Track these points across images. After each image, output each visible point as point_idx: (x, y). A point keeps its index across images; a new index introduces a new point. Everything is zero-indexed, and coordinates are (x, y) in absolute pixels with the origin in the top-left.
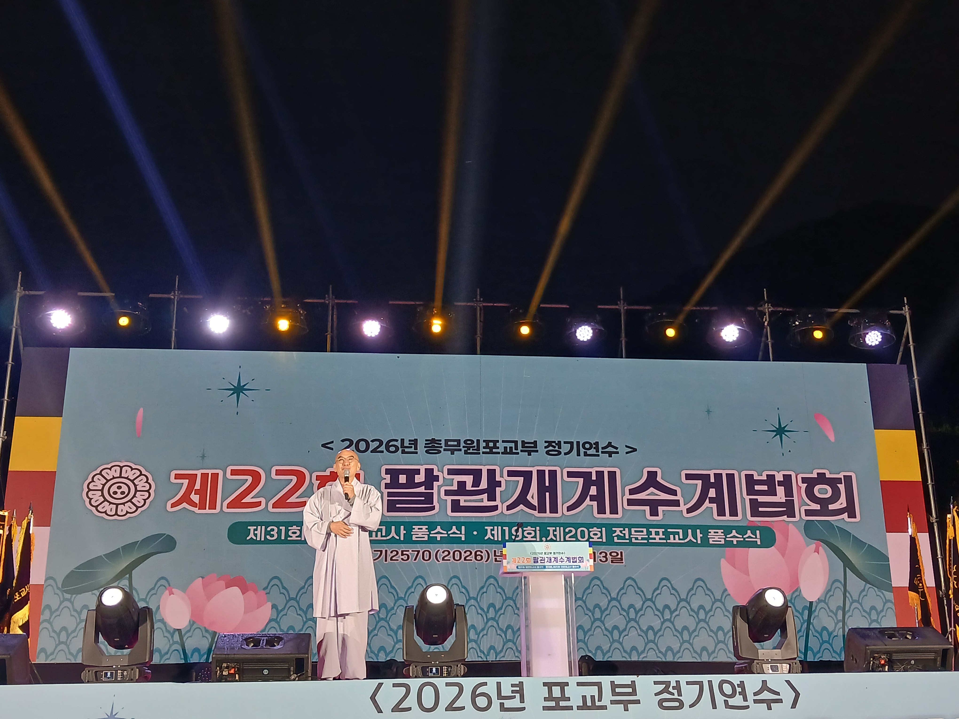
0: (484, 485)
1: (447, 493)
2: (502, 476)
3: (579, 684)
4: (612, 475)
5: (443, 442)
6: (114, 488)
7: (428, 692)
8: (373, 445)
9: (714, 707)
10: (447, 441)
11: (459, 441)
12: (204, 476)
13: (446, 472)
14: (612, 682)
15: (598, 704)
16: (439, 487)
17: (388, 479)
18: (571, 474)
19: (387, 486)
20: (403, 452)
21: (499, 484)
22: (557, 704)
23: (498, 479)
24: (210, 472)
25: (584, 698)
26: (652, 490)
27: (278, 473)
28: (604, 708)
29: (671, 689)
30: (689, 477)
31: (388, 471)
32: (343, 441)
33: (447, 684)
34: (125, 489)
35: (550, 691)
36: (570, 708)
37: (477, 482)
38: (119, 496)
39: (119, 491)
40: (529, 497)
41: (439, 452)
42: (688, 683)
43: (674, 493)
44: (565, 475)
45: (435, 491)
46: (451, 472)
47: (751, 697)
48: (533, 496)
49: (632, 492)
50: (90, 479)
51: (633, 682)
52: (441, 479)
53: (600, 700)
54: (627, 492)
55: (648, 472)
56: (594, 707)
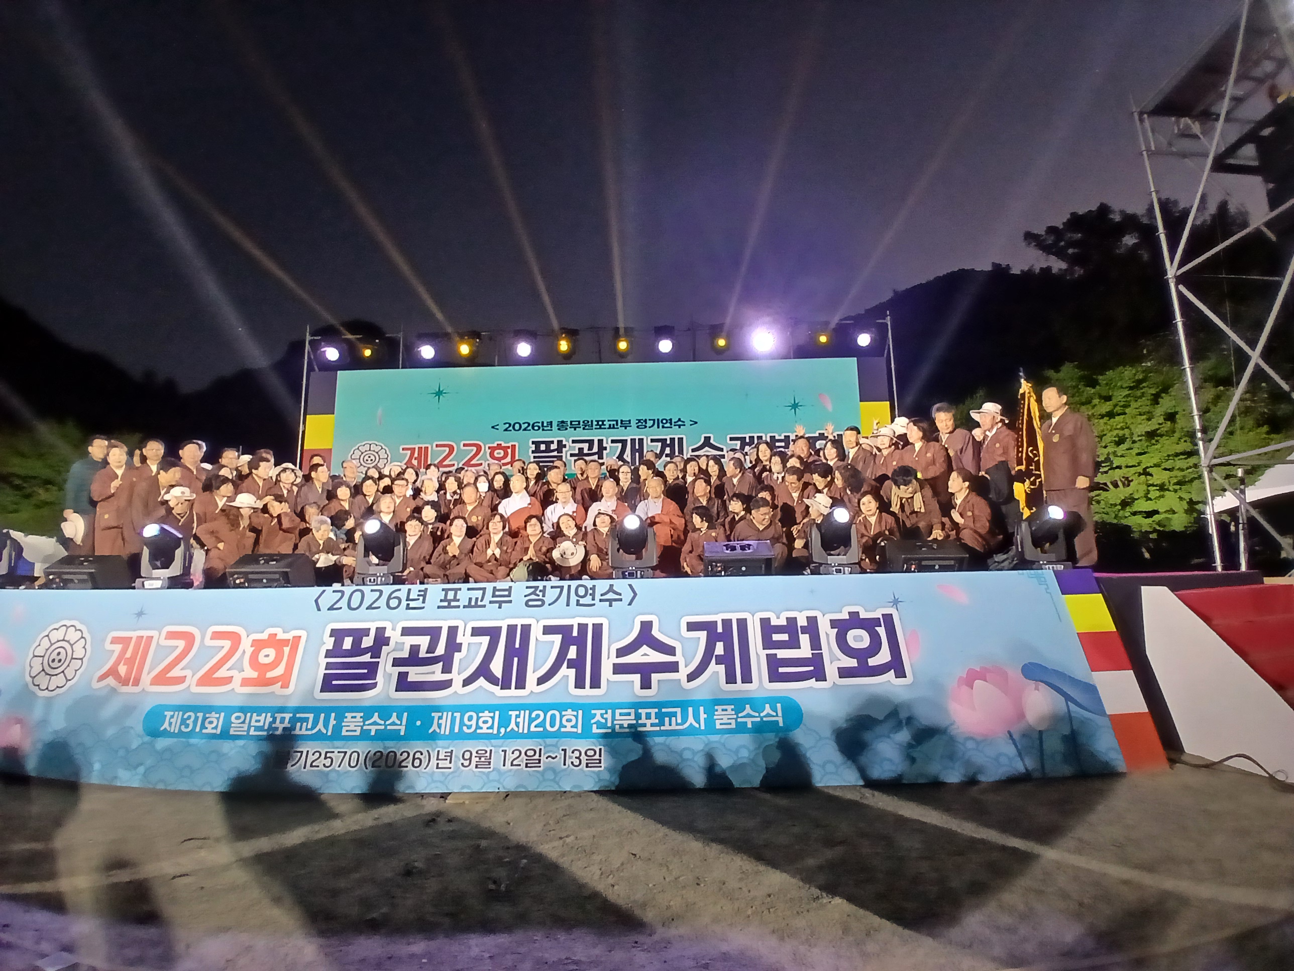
0: (595, 449)
1: (572, 455)
2: (607, 443)
3: (469, 589)
4: (681, 440)
5: (569, 423)
6: (366, 457)
7: (357, 597)
8: (524, 426)
9: (568, 605)
10: (571, 422)
11: (579, 422)
12: (420, 448)
13: (571, 442)
14: (495, 588)
15: (479, 603)
16: (566, 452)
17: (533, 447)
18: (652, 441)
19: (533, 452)
20: (543, 430)
21: (605, 448)
22: (449, 604)
23: (605, 445)
24: (423, 446)
25: (470, 599)
26: (707, 448)
27: (465, 445)
28: (484, 606)
29: (538, 592)
30: (731, 439)
31: (533, 443)
32: (505, 424)
33: (372, 591)
34: (373, 457)
35: (446, 595)
36: (458, 607)
37: (590, 448)
38: (369, 462)
39: (369, 459)
40: (625, 457)
41: (567, 429)
42: (552, 587)
43: (722, 450)
44: (649, 441)
45: (564, 454)
46: (574, 442)
47: (598, 597)
48: (627, 456)
49: (693, 450)
50: (352, 452)
51: (510, 587)
52: (567, 446)
53: (481, 601)
54: (690, 451)
55: (705, 437)
56: (476, 606)
